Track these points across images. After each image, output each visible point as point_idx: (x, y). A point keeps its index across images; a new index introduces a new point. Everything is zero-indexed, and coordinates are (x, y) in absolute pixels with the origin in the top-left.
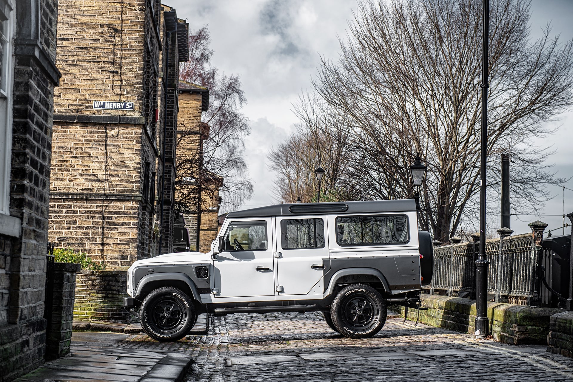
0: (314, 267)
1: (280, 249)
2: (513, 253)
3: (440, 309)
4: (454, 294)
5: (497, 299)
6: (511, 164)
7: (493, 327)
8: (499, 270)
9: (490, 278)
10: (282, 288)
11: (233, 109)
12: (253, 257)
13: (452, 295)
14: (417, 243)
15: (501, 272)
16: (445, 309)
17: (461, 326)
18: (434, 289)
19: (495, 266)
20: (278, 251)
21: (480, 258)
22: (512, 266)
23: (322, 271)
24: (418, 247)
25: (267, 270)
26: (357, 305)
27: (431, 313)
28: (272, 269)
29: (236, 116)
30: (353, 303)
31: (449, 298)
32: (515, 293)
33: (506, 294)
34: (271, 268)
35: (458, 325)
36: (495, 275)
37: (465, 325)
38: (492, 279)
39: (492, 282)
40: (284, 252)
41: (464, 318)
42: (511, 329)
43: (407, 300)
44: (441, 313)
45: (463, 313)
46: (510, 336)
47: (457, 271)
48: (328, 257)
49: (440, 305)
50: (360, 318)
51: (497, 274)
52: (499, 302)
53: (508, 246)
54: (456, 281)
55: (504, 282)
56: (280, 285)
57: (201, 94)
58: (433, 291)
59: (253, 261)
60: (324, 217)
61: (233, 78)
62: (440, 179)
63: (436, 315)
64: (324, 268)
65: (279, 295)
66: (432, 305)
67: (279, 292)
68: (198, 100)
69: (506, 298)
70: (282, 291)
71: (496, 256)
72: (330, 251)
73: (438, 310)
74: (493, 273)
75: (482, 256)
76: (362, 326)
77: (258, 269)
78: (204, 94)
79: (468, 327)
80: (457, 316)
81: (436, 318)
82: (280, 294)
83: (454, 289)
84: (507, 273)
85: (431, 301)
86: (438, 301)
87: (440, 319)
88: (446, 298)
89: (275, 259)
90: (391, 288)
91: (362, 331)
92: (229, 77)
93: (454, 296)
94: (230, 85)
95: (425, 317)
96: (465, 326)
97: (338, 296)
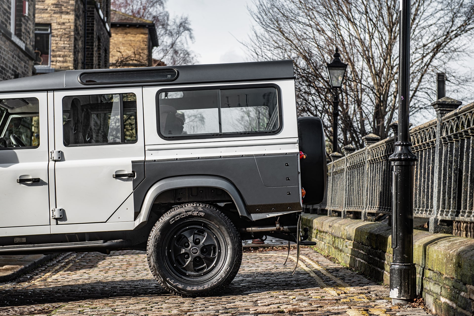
0: (118, 176)
1: (60, 146)
2: (463, 140)
3: (349, 240)
4: (369, 217)
5: (432, 227)
6: (447, 82)
7: (424, 282)
8: (436, 175)
9: (420, 189)
10: (63, 212)
11: (185, 47)
12: (15, 160)
13: (366, 219)
14: (295, 133)
15: (439, 178)
16: (354, 241)
17: (374, 269)
18: (346, 210)
19: (429, 169)
20: (58, 149)
21: (400, 148)
22: (461, 164)
23: (131, 183)
24: (296, 140)
25: (37, 182)
26: (191, 239)
27: (339, 245)
28: (46, 180)
29: (188, 54)
30: (185, 237)
31: (361, 223)
32: (468, 216)
33: (449, 218)
34: (44, 178)
35: (370, 267)
36: (428, 184)
37: (379, 269)
38: (424, 191)
39: (423, 198)
40: (67, 151)
41: (378, 257)
42: (462, 294)
43: (279, 229)
44: (350, 245)
45: (377, 249)
46: (459, 310)
47: (372, 184)
48: (142, 158)
49: (349, 234)
50: (197, 261)
51: (432, 183)
52: (436, 232)
53: (452, 129)
54: (372, 199)
55: (444, 196)
56: (59, 207)
57: (147, 28)
58: (344, 213)
59: (14, 167)
60: (137, 91)
61: (183, 18)
62: (374, 101)
63: (344, 247)
64: (134, 176)
65: (57, 224)
66: (340, 233)
67: (57, 219)
68: (144, 34)
69: (448, 225)
70: (62, 217)
71: (429, 152)
72: (147, 148)
73: (346, 240)
74: (424, 181)
75: (402, 145)
76: (200, 276)
77: (22, 181)
78: (150, 28)
79: (383, 273)
80: (369, 252)
81: (343, 252)
82: (59, 222)
83: (369, 211)
84: (450, 178)
85: (339, 228)
86: (346, 228)
87: (348, 255)
88: (357, 223)
89: (52, 163)
90: (250, 209)
91: (198, 283)
92: (180, 16)
93: (369, 220)
94: (181, 24)
95: (333, 249)
96: (379, 271)
97: (159, 225)
